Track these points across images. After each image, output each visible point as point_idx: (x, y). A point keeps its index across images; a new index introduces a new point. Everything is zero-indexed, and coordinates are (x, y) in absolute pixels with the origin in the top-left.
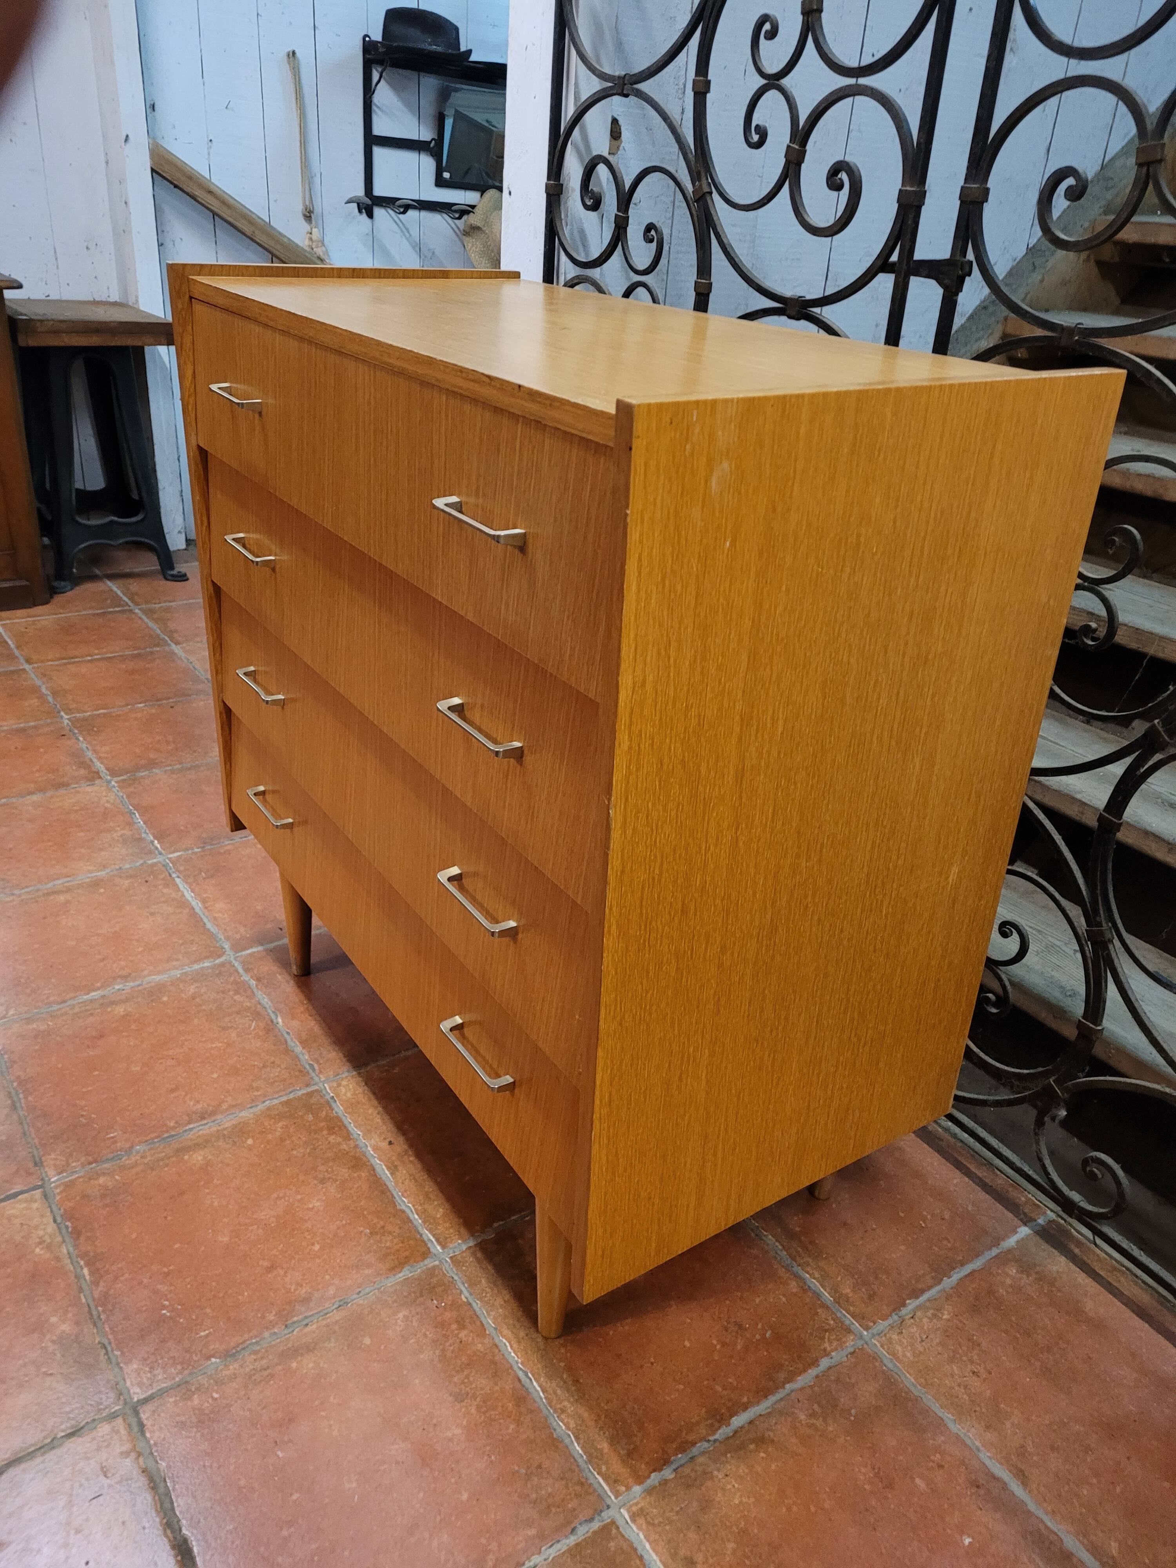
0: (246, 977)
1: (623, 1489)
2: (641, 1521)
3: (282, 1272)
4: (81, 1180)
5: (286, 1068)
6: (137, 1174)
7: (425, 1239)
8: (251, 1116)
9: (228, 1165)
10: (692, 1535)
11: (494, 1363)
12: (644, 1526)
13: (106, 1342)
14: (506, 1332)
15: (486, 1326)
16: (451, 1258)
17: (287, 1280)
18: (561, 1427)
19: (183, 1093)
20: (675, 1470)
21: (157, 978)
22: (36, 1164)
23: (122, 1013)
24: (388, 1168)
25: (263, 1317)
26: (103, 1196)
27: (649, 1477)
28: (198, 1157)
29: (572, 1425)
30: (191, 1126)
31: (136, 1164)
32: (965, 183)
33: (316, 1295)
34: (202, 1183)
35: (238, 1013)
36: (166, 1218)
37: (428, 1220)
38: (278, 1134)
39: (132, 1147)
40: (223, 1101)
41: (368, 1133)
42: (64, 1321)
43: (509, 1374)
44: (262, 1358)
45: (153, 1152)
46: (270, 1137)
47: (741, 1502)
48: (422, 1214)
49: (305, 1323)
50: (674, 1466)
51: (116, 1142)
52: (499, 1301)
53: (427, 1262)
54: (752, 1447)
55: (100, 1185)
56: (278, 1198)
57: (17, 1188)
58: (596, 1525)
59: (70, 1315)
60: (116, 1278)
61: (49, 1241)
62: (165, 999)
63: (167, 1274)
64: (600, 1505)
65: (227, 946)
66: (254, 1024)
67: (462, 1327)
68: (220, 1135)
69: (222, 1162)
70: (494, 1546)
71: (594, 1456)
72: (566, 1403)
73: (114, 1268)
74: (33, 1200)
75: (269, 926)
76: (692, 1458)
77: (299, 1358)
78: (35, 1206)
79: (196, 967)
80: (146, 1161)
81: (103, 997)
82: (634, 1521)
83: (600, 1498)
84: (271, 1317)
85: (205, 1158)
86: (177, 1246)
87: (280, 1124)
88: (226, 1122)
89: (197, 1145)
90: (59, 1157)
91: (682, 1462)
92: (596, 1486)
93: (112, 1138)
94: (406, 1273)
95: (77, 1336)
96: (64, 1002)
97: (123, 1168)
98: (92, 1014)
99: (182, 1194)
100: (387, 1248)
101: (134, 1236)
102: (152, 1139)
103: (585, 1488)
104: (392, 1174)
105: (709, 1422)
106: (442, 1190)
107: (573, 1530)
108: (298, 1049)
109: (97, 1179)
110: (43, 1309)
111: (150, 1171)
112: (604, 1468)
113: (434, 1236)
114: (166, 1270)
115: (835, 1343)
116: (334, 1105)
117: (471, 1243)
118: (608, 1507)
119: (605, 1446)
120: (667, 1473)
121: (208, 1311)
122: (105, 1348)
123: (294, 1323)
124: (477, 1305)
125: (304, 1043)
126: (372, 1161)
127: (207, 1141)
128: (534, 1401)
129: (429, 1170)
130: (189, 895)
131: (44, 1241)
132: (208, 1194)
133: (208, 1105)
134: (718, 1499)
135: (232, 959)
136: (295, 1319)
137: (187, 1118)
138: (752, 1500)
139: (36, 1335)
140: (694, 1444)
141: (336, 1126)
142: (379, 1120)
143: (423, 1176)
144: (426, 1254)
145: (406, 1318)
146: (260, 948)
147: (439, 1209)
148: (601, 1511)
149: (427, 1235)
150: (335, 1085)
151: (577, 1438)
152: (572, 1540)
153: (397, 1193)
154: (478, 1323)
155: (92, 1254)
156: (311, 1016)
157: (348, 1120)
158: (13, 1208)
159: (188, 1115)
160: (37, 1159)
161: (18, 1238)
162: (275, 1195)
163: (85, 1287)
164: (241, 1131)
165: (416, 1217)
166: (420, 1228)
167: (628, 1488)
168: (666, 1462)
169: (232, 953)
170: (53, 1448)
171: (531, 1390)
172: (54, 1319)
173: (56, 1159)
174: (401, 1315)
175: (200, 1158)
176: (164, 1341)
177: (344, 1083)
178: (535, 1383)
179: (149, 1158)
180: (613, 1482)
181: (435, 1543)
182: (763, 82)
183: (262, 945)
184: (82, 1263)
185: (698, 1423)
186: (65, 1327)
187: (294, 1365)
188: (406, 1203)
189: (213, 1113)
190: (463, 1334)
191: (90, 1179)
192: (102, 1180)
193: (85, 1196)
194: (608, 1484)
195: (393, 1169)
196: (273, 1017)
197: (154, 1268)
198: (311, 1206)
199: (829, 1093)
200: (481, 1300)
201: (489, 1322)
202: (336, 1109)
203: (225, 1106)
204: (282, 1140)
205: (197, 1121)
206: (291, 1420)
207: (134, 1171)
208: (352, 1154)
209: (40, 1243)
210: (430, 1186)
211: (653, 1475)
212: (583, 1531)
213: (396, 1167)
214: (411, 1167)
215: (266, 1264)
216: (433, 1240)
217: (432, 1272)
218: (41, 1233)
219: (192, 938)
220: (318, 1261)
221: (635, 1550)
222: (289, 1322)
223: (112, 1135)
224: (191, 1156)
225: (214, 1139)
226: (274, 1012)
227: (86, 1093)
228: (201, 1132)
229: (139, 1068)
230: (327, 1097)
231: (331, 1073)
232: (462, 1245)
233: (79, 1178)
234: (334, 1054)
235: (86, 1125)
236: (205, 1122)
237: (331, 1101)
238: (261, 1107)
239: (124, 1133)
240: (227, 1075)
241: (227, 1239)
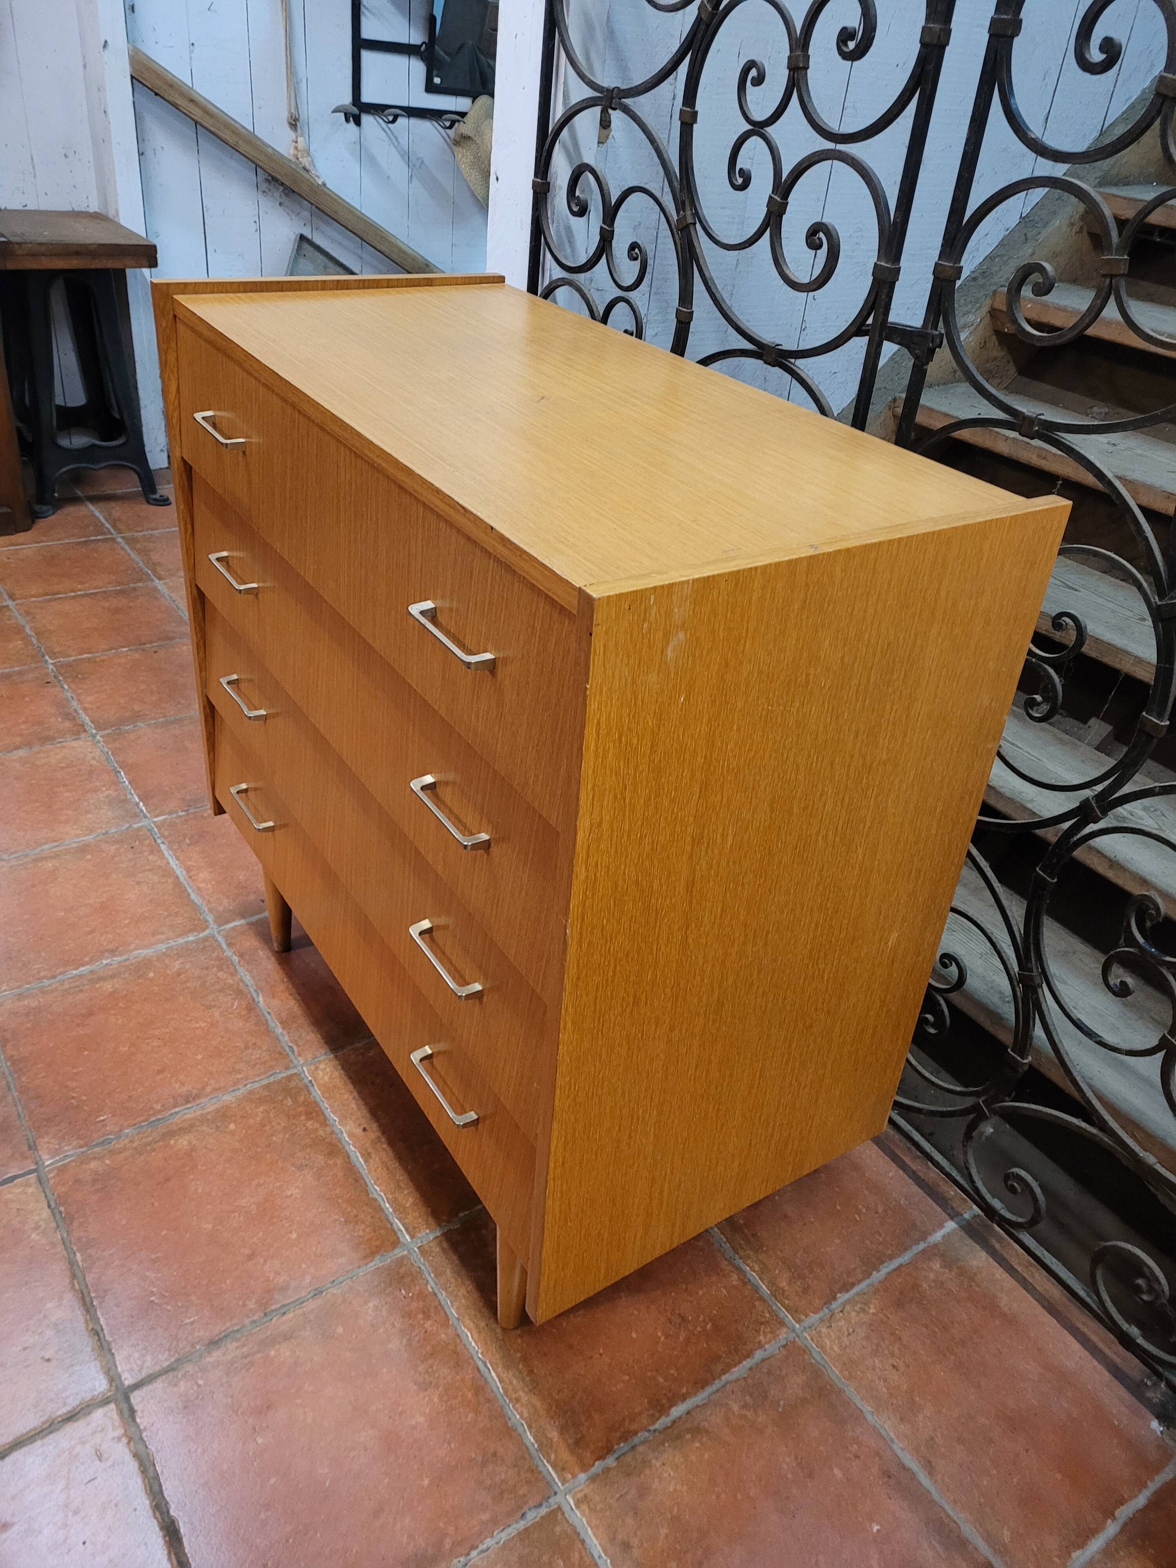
0: (229, 953)
1: (570, 1476)
2: (585, 1507)
3: (262, 1260)
4: (73, 1164)
5: (267, 1050)
6: (126, 1159)
7: (396, 1228)
8: (233, 1100)
9: (211, 1150)
10: (630, 1521)
11: (456, 1352)
12: (587, 1512)
13: (99, 1328)
14: (468, 1322)
15: (450, 1316)
16: (419, 1248)
17: (266, 1268)
18: (516, 1416)
19: (169, 1075)
20: (617, 1459)
21: (143, 953)
22: (30, 1148)
23: (110, 990)
24: (363, 1156)
25: (244, 1305)
26: (95, 1181)
27: (593, 1465)
28: (183, 1142)
29: (526, 1415)
30: (177, 1109)
31: (124, 1149)
32: (939, 259)
33: (294, 1284)
34: (187, 1168)
35: (222, 990)
36: (153, 1204)
37: (399, 1209)
38: (258, 1119)
39: (121, 1130)
40: (207, 1084)
41: (343, 1119)
42: (59, 1308)
43: (469, 1364)
44: (243, 1346)
45: (140, 1136)
46: (251, 1121)
47: (675, 1490)
48: (394, 1202)
49: (282, 1311)
50: (616, 1455)
51: (105, 1125)
52: (463, 1291)
53: (396, 1251)
54: (688, 1436)
55: (91, 1170)
56: (259, 1185)
57: (14, 1172)
58: (544, 1511)
59: (65, 1301)
60: (108, 1265)
61: (44, 1226)
62: (151, 975)
63: (154, 1261)
64: (548, 1492)
65: (210, 918)
66: (236, 1003)
67: (427, 1316)
68: (203, 1119)
69: (205, 1148)
70: (451, 1530)
71: (545, 1446)
72: (521, 1393)
73: (106, 1254)
74: (28, 1185)
75: (252, 897)
76: (633, 1448)
77: (277, 1346)
78: (30, 1190)
79: (181, 941)
80: (134, 1145)
81: (92, 972)
82: (578, 1507)
83: (549, 1484)
84: (251, 1305)
85: (190, 1143)
86: (164, 1232)
87: (261, 1109)
88: (209, 1105)
89: (181, 1129)
90: (53, 1141)
91: (623, 1451)
92: (545, 1472)
93: (102, 1121)
94: (377, 1263)
96: (54, 977)
97: (112, 1152)
98: (81, 991)
99: (168, 1179)
100: (360, 1237)
101: (124, 1222)
102: (140, 1122)
103: (535, 1476)
104: (365, 1162)
105: (651, 1412)
106: (412, 1179)
107: (523, 1515)
108: (279, 1030)
109: (88, 1163)
110: (40, 1295)
111: (138, 1156)
112: (553, 1456)
113: (403, 1225)
114: (153, 1256)
115: (769, 1336)
116: (311, 1088)
117: (438, 1233)
118: (556, 1493)
119: (554, 1435)
120: (610, 1461)
121: (193, 1298)
122: (99, 1336)
123: (273, 1311)
124: (442, 1296)
125: (284, 1024)
126: (347, 1148)
127: (192, 1126)
128: (492, 1390)
129: (400, 1157)
130: (173, 863)
131: (40, 1227)
132: (193, 1180)
133: (193, 1088)
134: (654, 1487)
135: (216, 933)
136: (273, 1307)
137: (172, 1100)
138: (685, 1487)
140: (635, 1433)
141: (313, 1111)
142: (354, 1106)
143: (394, 1164)
144: (396, 1243)
145: (376, 1308)
146: (243, 922)
147: (409, 1198)
148: (549, 1498)
149: (398, 1224)
150: (313, 1068)
151: (530, 1427)
152: (522, 1525)
153: (370, 1180)
154: (442, 1313)
155: (85, 1240)
156: (291, 994)
157: (325, 1105)
158: (10, 1193)
159: (174, 1098)
160: (32, 1144)
161: (15, 1223)
162: (255, 1182)
163: (78, 1273)
164: (223, 1115)
165: (387, 1205)
166: (390, 1217)
167: (574, 1476)
168: (609, 1450)
169: (215, 927)
170: (51, 1432)
171: (490, 1380)
172: (50, 1306)
173: (49, 1143)
174: (371, 1305)
175: (185, 1143)
176: (152, 1328)
177: (322, 1066)
178: (493, 1373)
179: (137, 1143)
180: (561, 1469)
181: (398, 1527)
182: (748, 127)
183: (243, 917)
184: (76, 1249)
185: (640, 1413)
186: (61, 1314)
187: (272, 1353)
188: (377, 1191)
189: (197, 1096)
190: (428, 1325)
191: (82, 1163)
192: (93, 1165)
193: (77, 1181)
194: (556, 1472)
195: (367, 1156)
196: (254, 995)
197: (143, 1254)
198: (289, 1193)
199: (770, 1130)
200: (446, 1290)
201: (453, 1312)
202: (314, 1093)
203: (208, 1089)
204: (263, 1125)
205: (182, 1105)
206: (269, 1407)
207: (123, 1155)
208: (328, 1140)
209: (36, 1229)
210: (401, 1175)
211: (597, 1463)
212: (533, 1516)
213: (369, 1154)
214: (384, 1154)
215: (248, 1252)
216: (403, 1229)
217: (400, 1262)
218: (36, 1218)
219: (177, 909)
220: (295, 1249)
221: (579, 1534)
222: (268, 1310)
223: (102, 1118)
224: (176, 1140)
225: (198, 1123)
226: (255, 990)
227: (77, 1074)
228: (186, 1117)
229: (127, 1049)
230: (306, 1081)
231: (310, 1056)
232: (429, 1235)
233: (70, 1162)
234: (313, 1035)
235: (77, 1107)
236: (189, 1105)
237: (309, 1085)
238: (242, 1091)
239: (113, 1116)
240: (211, 1056)
241: (210, 1226)
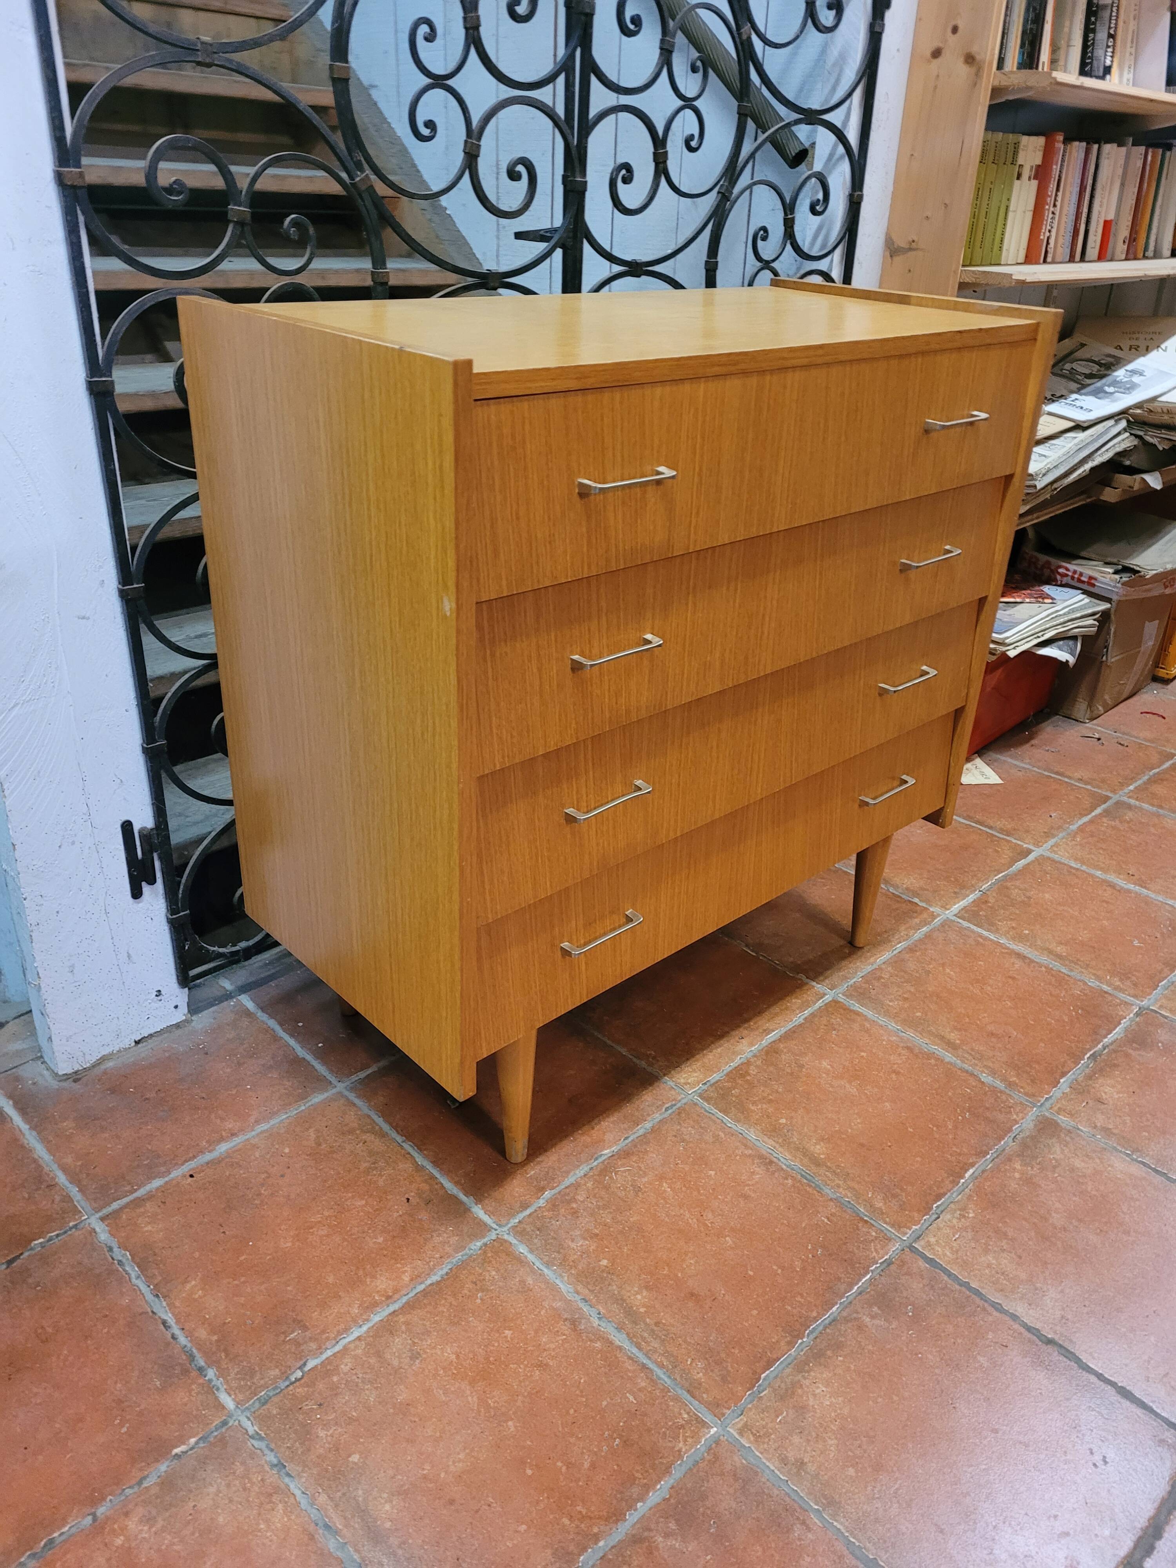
3: (896, 1066)
4: (887, 1220)
5: (679, 1124)
6: (859, 1183)
7: (823, 1004)
8: (752, 1130)
9: (816, 1126)
13: (1011, 1140)
14: (872, 960)
15: (873, 968)
17: (900, 1062)
18: (918, 935)
19: (746, 1188)
21: (565, 1288)
22: (890, 1263)
23: (645, 1293)
25: (936, 1065)
26: (894, 1196)
27: (923, 906)
30: (784, 1167)
31: (849, 1188)
33: (902, 1045)
35: (607, 1188)
37: (806, 1005)
38: (764, 1106)
39: (831, 1199)
40: (744, 1154)
41: (735, 1053)
42: (1014, 1169)
43: (899, 956)
45: (829, 1182)
46: (771, 1110)
47: (914, 880)
48: (802, 1009)
49: (925, 1045)
50: (911, 899)
51: (832, 1214)
52: (852, 965)
53: (842, 1000)
55: (885, 1203)
56: (832, 1086)
57: (922, 1264)
58: (960, 921)
59: (1007, 1167)
60: (960, 1154)
61: (958, 1212)
63: (938, 1126)
64: (946, 925)
67: (880, 979)
68: (786, 1143)
69: (815, 1131)
71: (925, 923)
74: (929, 1244)
76: (902, 894)
77: (953, 1039)
78: (933, 1240)
79: (531, 1257)
81: (620, 1328)
85: (817, 1143)
86: (910, 1130)
87: (752, 1109)
88: (766, 1145)
89: (804, 1155)
90: (872, 1249)
91: (907, 896)
92: (940, 922)
93: (828, 1219)
94: (856, 1007)
95: (1018, 1156)
96: (644, 1367)
97: (857, 1195)
98: (659, 1321)
99: (862, 1145)
100: (842, 1020)
101: (919, 1159)
102: (814, 1188)
104: (774, 1030)
106: (775, 1003)
107: (968, 927)
108: (648, 1124)
109: (880, 1209)
110: (1013, 1185)
111: (851, 1175)
112: (929, 920)
113: (819, 1000)
114: (935, 1129)
116: (713, 1081)
117: (814, 984)
118: (948, 918)
120: (917, 900)
121: (950, 1094)
122: (1014, 1138)
123: (929, 1050)
124: (861, 974)
126: (765, 1046)
127: (798, 1149)
128: (910, 944)
129: (760, 1013)
132: (852, 1129)
135: (505, 1229)
136: (926, 1050)
137: (776, 1175)
138: (910, 877)
139: (1034, 1180)
140: (894, 894)
141: (740, 1073)
142: (719, 1050)
143: (767, 1015)
144: (835, 1002)
145: (891, 1001)
147: (795, 1002)
148: (952, 920)
150: (688, 1086)
151: (919, 929)
152: (973, 927)
153: (790, 1026)
154: (875, 971)
155: (951, 1178)
156: (593, 1128)
157: (728, 1068)
158: (944, 1254)
159: (773, 1173)
160: (886, 1262)
161: (970, 1235)
162: (831, 1089)
163: (979, 1171)
164: (773, 1131)
165: (807, 1011)
166: (817, 1007)
167: (934, 912)
168: (910, 901)
171: (903, 947)
172: (1017, 1175)
173: (876, 1250)
174: (891, 1004)
175: (818, 1147)
176: (988, 1109)
177: (684, 1080)
178: (899, 946)
179: (837, 1182)
183: (468, 1210)
184: (962, 1181)
185: (881, 893)
186: (1018, 1166)
187: (958, 1041)
188: (798, 1019)
189: (761, 1157)
190: (886, 976)
191: (882, 1213)
192: (879, 1204)
194: (937, 918)
195: (767, 1032)
196: (605, 1157)
197: (937, 1136)
200: (856, 972)
201: (869, 968)
202: (718, 1078)
203: (749, 1151)
204: (771, 1101)
205: (777, 1165)
206: (993, 1034)
207: (856, 1186)
208: (765, 1057)
209: (964, 1216)
210: (776, 1009)
211: (921, 905)
212: (965, 924)
213: (765, 1030)
214: (762, 1022)
215: (894, 1076)
216: (822, 1000)
217: (850, 995)
218: (955, 1221)
219: (469, 1285)
220: (874, 1051)
221: (962, 909)
223: (826, 1220)
224: (819, 1154)
225: (792, 1146)
226: (596, 1159)
227: (783, 1268)
228: (788, 1157)
229: (727, 1238)
230: (705, 1087)
231: (673, 1092)
232: (818, 987)
233: (886, 1223)
234: (646, 1097)
235: (823, 1247)
236: (775, 1160)
237: (708, 1084)
238: (740, 1128)
239: (818, 1212)
240: (706, 1164)
241: (887, 1104)
